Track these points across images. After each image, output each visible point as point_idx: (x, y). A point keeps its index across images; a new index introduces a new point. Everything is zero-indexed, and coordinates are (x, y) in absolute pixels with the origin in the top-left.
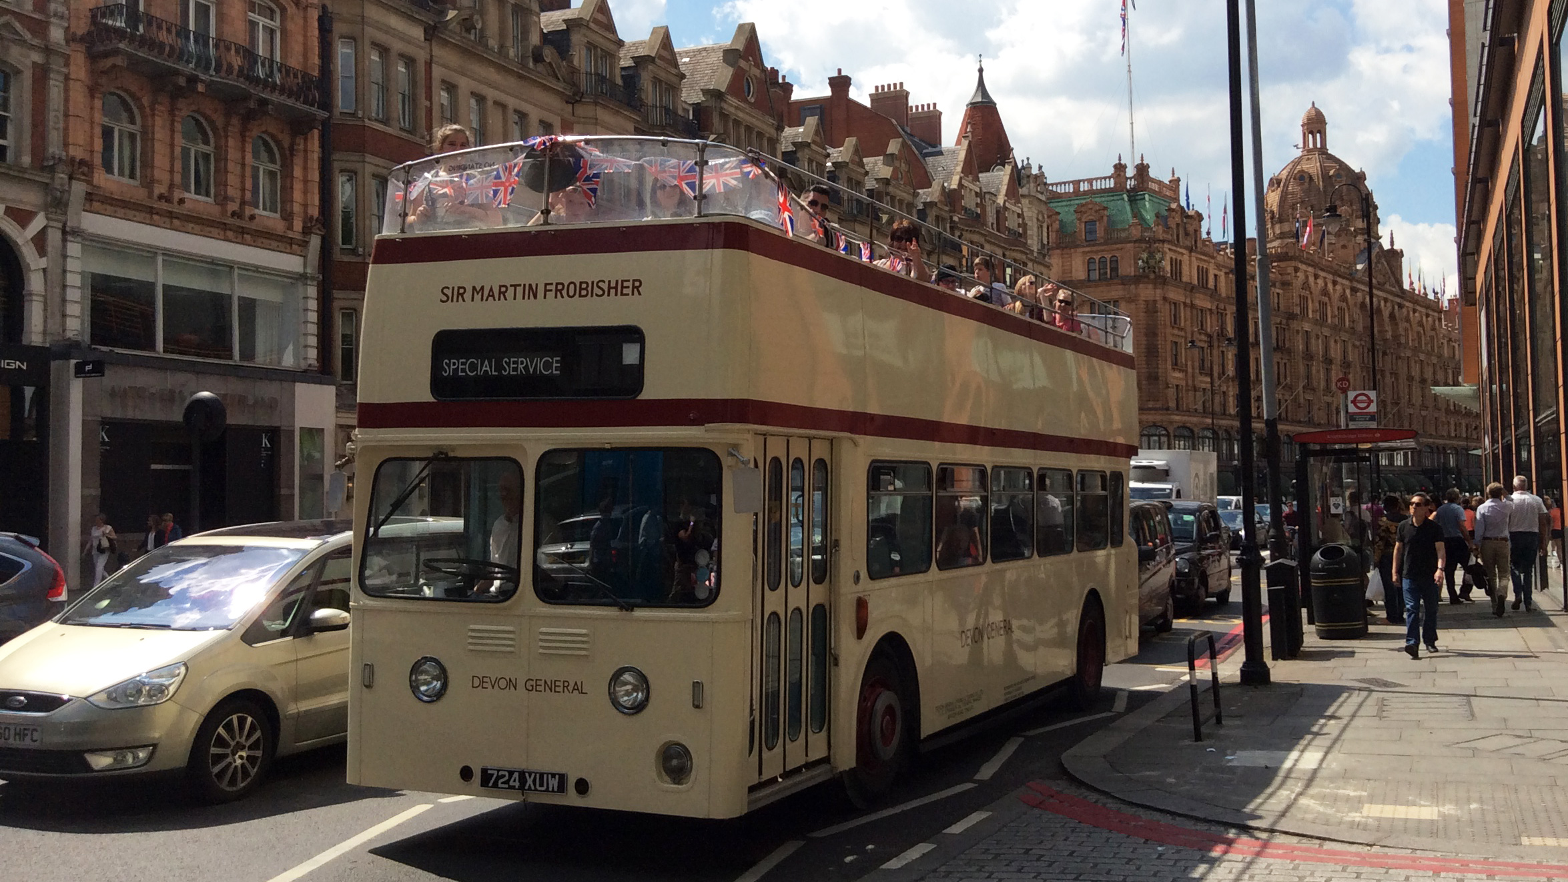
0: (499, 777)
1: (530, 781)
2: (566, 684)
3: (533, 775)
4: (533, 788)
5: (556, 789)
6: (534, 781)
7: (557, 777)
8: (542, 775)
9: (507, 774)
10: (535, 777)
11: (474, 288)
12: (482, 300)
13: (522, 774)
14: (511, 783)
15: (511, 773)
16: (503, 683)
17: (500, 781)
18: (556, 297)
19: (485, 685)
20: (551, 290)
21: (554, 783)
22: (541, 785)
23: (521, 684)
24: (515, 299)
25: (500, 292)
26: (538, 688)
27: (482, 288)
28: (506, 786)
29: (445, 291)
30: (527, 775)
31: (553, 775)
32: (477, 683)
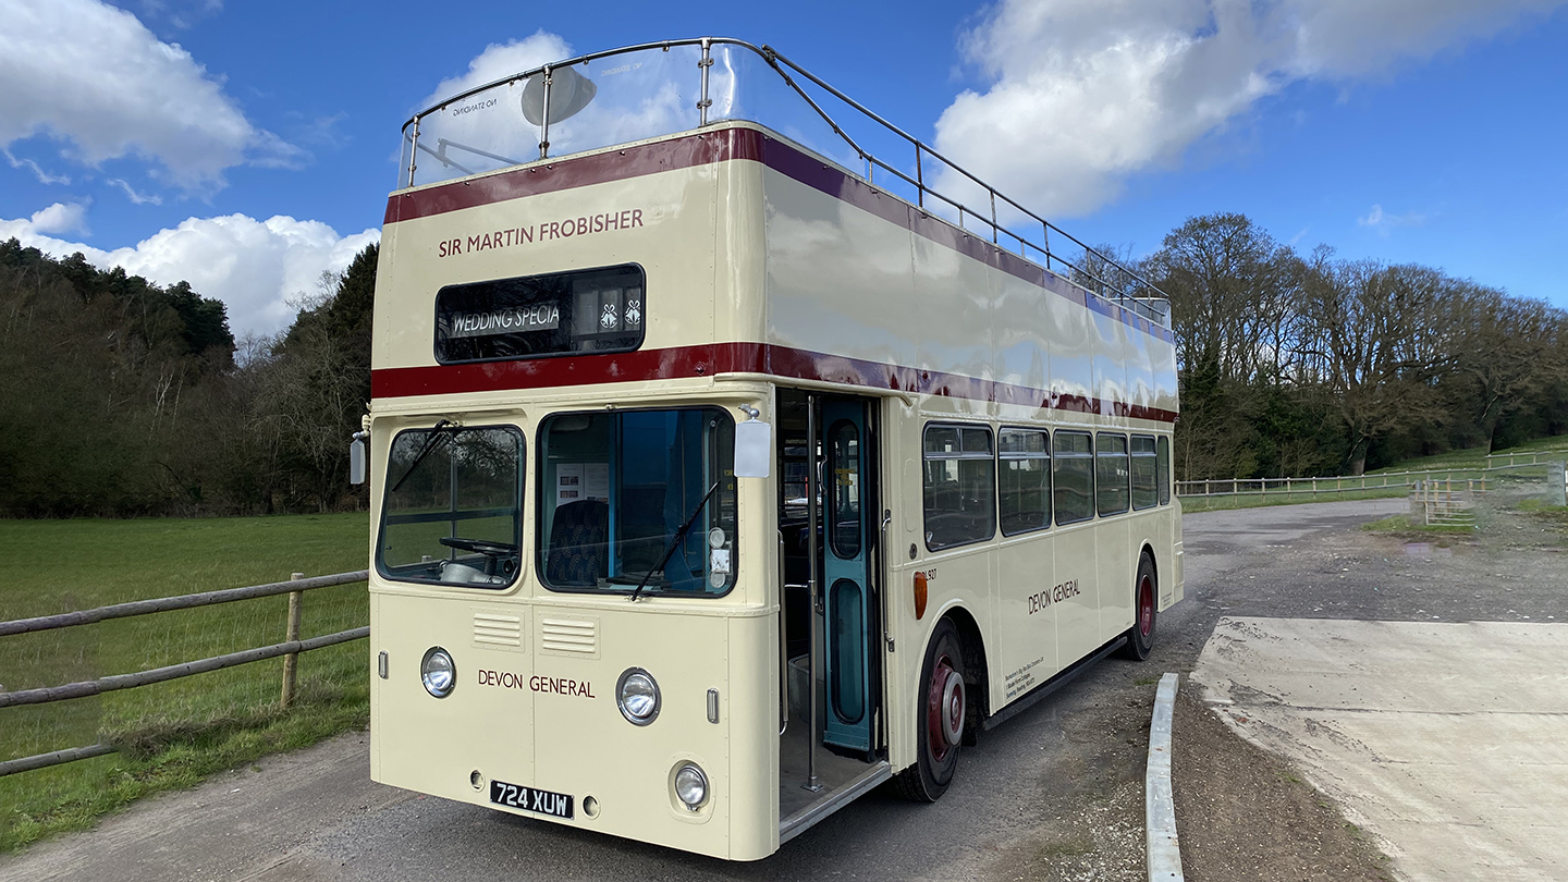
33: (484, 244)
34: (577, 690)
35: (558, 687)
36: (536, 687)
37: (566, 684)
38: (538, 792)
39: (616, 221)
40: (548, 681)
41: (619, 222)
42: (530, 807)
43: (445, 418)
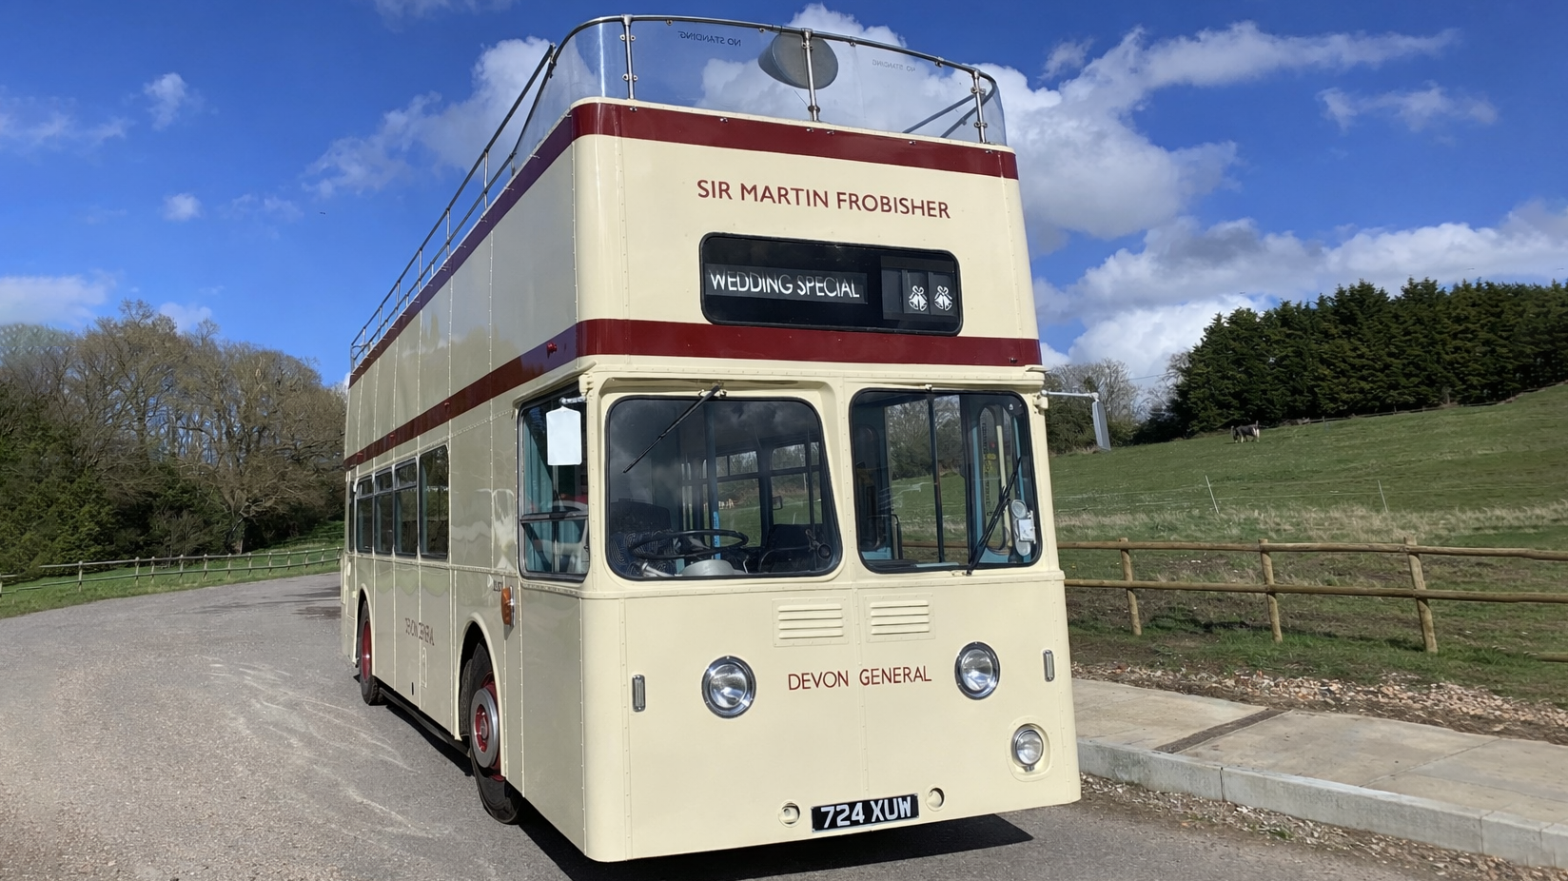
0: (837, 814)
1: (877, 811)
2: (907, 671)
3: (880, 802)
4: (882, 818)
5: (909, 815)
6: (882, 810)
7: (909, 799)
8: (891, 800)
9: (847, 807)
10: (883, 804)
11: (743, 187)
12: (756, 200)
13: (866, 805)
14: (854, 818)
15: (852, 805)
16: (830, 679)
17: (839, 818)
18: (851, 208)
19: (806, 684)
20: (845, 201)
21: (906, 807)
22: (892, 812)
23: (854, 678)
24: (798, 204)
25: (780, 196)
26: (876, 680)
27: (754, 188)
28: (848, 823)
29: (703, 184)
30: (872, 803)
31: (904, 798)
32: (795, 682)
33: (764, 196)
34: (912, 676)
35: (891, 677)
36: (865, 681)
37: (900, 671)
38: (876, 801)
39: (922, 208)
40: (880, 673)
41: (927, 208)
42: (868, 821)
43: (716, 384)
